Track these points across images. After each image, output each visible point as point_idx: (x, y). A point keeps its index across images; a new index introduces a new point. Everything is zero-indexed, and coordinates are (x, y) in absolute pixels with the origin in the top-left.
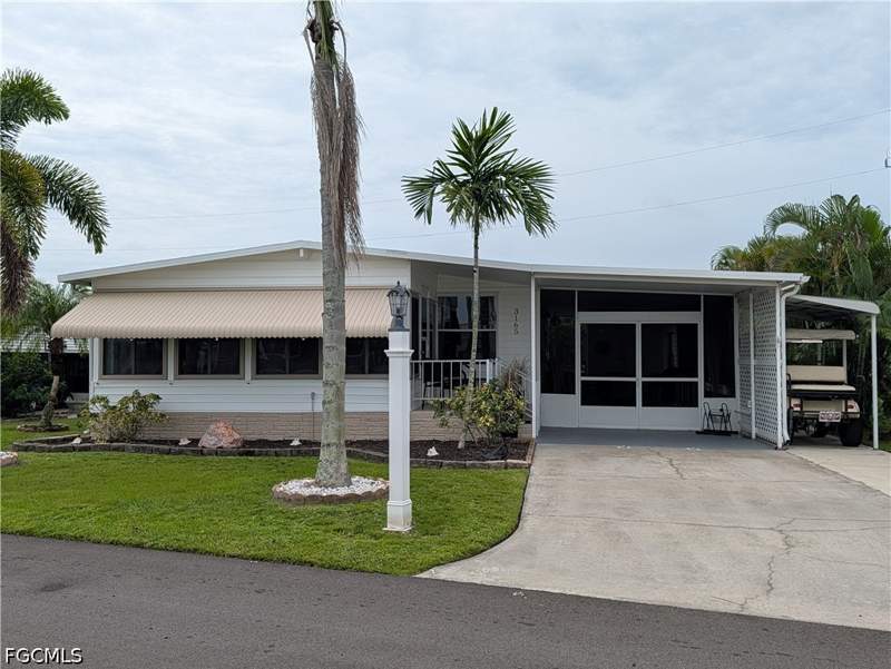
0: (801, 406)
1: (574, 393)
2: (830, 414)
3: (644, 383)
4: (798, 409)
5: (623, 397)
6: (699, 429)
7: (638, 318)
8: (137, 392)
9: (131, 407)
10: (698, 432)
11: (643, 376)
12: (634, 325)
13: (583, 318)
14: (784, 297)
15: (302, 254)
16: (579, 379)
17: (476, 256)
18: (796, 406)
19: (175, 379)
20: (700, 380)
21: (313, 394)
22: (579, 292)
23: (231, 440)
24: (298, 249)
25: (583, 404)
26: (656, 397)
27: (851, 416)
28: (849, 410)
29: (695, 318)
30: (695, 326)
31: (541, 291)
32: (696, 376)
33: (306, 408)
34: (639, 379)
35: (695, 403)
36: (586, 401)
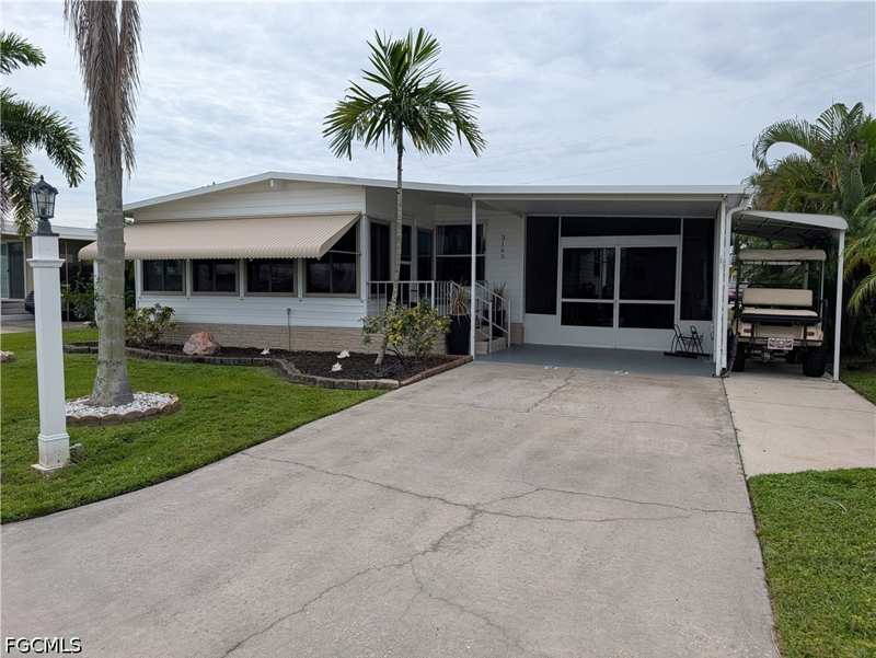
0: (752, 331)
1: (555, 313)
2: (782, 340)
3: (621, 305)
4: (749, 335)
5: (599, 317)
6: (669, 350)
7: (618, 243)
8: (158, 306)
9: (152, 318)
10: (666, 354)
11: (621, 298)
12: (614, 249)
13: (566, 242)
14: (731, 212)
15: (272, 184)
16: (560, 300)
17: (400, 178)
18: (746, 331)
19: (192, 295)
20: (677, 302)
21: (289, 310)
22: (563, 218)
23: (204, 348)
24: (269, 180)
25: (563, 323)
26: (632, 318)
27: (809, 344)
28: (809, 338)
29: (675, 241)
30: (674, 249)
31: (528, 218)
32: (673, 298)
33: (284, 322)
34: (617, 301)
35: (670, 325)
36: (566, 321)
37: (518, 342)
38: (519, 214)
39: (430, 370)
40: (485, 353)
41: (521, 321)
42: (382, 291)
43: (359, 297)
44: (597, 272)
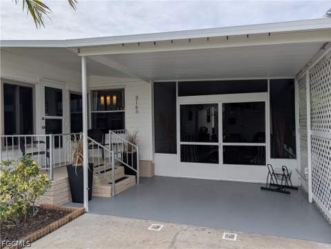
1: (175, 153)
3: (224, 147)
5: (209, 156)
7: (220, 100)
11: (224, 141)
12: (217, 104)
13: (182, 101)
16: (179, 143)
20: (267, 144)
22: (179, 83)
25: (182, 160)
26: (233, 157)
29: (264, 97)
30: (263, 104)
31: (155, 83)
32: (264, 142)
34: (221, 144)
35: (263, 163)
36: (184, 159)
37: (149, 175)
38: (147, 80)
39: (57, 222)
40: (109, 196)
41: (151, 159)
42: (10, 144)
44: (209, 120)
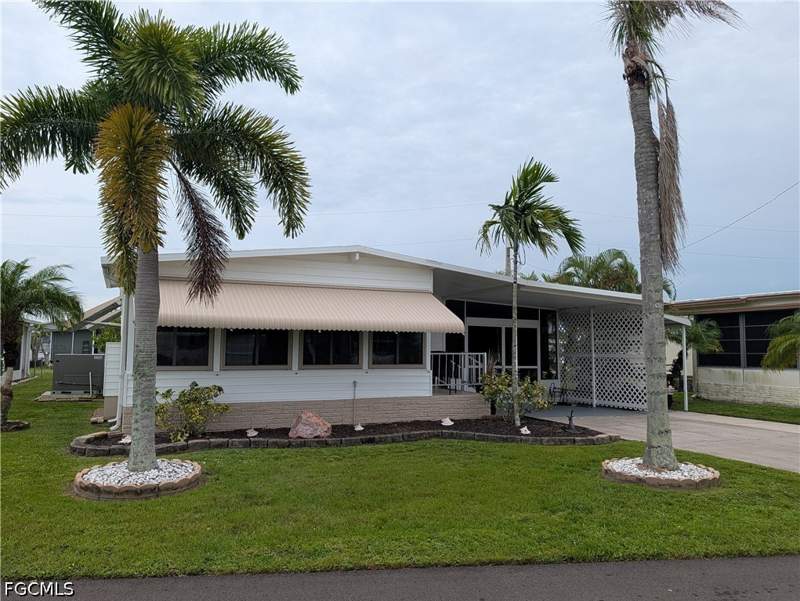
15: (357, 257)
20: (538, 367)
21: (355, 382)
24: (355, 253)
29: (538, 324)
30: (535, 330)
33: (348, 395)
43: (425, 368)
